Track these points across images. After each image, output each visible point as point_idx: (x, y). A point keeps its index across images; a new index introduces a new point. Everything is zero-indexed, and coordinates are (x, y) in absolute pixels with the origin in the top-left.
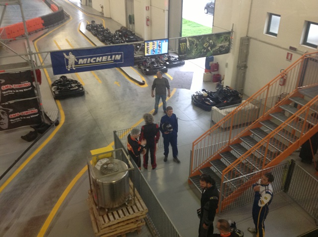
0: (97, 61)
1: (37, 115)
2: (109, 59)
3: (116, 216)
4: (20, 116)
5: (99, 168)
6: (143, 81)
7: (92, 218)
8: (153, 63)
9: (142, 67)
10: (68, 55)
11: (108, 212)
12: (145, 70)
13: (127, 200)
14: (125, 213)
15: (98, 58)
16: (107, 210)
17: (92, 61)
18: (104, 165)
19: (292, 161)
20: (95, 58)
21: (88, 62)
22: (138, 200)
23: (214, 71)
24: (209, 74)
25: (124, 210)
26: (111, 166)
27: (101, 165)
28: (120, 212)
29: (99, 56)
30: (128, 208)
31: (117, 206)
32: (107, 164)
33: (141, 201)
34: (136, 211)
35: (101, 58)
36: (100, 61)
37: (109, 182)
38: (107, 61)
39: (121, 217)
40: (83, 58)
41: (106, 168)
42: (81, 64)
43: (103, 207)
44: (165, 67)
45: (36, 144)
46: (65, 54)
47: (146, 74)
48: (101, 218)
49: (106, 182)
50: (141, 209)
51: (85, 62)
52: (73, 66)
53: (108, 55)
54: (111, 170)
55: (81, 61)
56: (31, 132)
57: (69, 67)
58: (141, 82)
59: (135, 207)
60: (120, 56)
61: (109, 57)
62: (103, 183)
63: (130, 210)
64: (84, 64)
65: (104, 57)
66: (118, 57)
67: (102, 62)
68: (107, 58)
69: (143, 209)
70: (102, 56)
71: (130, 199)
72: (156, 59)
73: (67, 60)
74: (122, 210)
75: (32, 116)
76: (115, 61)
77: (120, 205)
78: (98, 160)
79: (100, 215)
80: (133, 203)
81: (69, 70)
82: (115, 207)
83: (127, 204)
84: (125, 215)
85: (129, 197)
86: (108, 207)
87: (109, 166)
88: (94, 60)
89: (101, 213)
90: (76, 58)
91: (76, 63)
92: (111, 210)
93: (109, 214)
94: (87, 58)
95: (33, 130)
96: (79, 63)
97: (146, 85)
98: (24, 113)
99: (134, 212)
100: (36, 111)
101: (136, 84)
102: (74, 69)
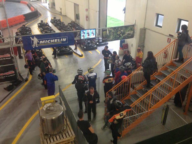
0: (51, 42)
1: (14, 75)
2: (59, 41)
3: (55, 139)
4: (4, 75)
5: (45, 109)
6: (82, 54)
7: (41, 140)
8: (89, 43)
9: (82, 46)
10: (33, 38)
11: (50, 137)
12: (84, 48)
13: (62, 129)
14: (61, 138)
15: (52, 40)
16: (49, 136)
17: (48, 42)
18: (48, 107)
19: (168, 106)
20: (50, 40)
21: (46, 42)
22: (70, 129)
23: (125, 49)
24: (122, 50)
25: (60, 136)
26: (52, 108)
27: (47, 107)
28: (58, 137)
29: (53, 39)
30: (63, 134)
31: (56, 133)
32: (49, 107)
33: (72, 130)
34: (68, 136)
35: (54, 40)
36: (53, 42)
38: (57, 42)
39: (58, 140)
40: (43, 40)
41: (49, 110)
42: (41, 44)
43: (47, 133)
44: (96, 46)
45: (12, 93)
46: (31, 38)
47: (84, 50)
48: (45, 141)
50: (71, 135)
51: (44, 43)
52: (36, 45)
53: (58, 39)
54: (52, 111)
55: (41, 42)
56: (10, 85)
57: (34, 45)
58: (81, 55)
59: (67, 134)
60: (66, 39)
61: (59, 39)
62: (46, 119)
63: (64, 136)
64: (43, 44)
65: (55, 40)
66: (64, 40)
67: (54, 42)
68: (58, 40)
69: (72, 135)
70: (55, 39)
72: (91, 41)
73: (33, 41)
75: (11, 76)
76: (62, 42)
77: (58, 132)
78: (45, 104)
79: (45, 139)
80: (66, 131)
81: (34, 47)
82: (54, 133)
83: (62, 132)
84: (60, 139)
85: (64, 128)
86: (50, 134)
87: (51, 108)
88: (49, 41)
89: (46, 137)
90: (38, 40)
91: (38, 43)
92: (52, 136)
93: (51, 138)
94: (45, 40)
95: (11, 84)
96: (40, 43)
97: (84, 57)
98: (6, 73)
99: (66, 137)
100: (13, 72)
101: (78, 56)
102: (37, 47)
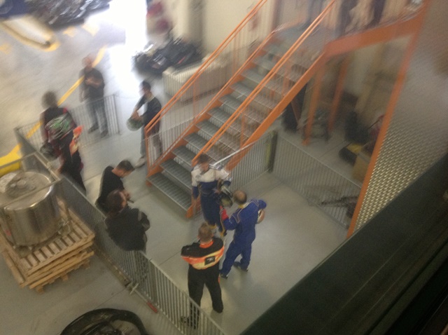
3: (48, 253)
5: (3, 190)
7: (10, 264)
11: (33, 251)
13: (59, 227)
14: (60, 245)
16: (31, 248)
18: (10, 183)
19: (275, 132)
25: (58, 243)
26: (23, 183)
27: (6, 184)
28: (53, 246)
30: (63, 238)
31: (45, 239)
33: (82, 224)
34: (77, 239)
37: (25, 207)
39: (56, 252)
43: (24, 244)
48: (24, 262)
49: (21, 208)
50: (83, 236)
54: (25, 188)
59: (73, 235)
62: (15, 211)
63: (68, 240)
71: (64, 224)
74: (55, 242)
77: (49, 237)
79: (21, 258)
80: (69, 229)
82: (42, 240)
83: (60, 233)
84: (60, 249)
85: (61, 223)
86: (31, 243)
87: (19, 183)
89: (23, 254)
92: (37, 247)
99: (74, 241)
